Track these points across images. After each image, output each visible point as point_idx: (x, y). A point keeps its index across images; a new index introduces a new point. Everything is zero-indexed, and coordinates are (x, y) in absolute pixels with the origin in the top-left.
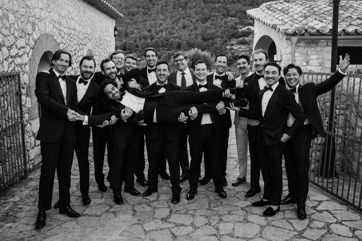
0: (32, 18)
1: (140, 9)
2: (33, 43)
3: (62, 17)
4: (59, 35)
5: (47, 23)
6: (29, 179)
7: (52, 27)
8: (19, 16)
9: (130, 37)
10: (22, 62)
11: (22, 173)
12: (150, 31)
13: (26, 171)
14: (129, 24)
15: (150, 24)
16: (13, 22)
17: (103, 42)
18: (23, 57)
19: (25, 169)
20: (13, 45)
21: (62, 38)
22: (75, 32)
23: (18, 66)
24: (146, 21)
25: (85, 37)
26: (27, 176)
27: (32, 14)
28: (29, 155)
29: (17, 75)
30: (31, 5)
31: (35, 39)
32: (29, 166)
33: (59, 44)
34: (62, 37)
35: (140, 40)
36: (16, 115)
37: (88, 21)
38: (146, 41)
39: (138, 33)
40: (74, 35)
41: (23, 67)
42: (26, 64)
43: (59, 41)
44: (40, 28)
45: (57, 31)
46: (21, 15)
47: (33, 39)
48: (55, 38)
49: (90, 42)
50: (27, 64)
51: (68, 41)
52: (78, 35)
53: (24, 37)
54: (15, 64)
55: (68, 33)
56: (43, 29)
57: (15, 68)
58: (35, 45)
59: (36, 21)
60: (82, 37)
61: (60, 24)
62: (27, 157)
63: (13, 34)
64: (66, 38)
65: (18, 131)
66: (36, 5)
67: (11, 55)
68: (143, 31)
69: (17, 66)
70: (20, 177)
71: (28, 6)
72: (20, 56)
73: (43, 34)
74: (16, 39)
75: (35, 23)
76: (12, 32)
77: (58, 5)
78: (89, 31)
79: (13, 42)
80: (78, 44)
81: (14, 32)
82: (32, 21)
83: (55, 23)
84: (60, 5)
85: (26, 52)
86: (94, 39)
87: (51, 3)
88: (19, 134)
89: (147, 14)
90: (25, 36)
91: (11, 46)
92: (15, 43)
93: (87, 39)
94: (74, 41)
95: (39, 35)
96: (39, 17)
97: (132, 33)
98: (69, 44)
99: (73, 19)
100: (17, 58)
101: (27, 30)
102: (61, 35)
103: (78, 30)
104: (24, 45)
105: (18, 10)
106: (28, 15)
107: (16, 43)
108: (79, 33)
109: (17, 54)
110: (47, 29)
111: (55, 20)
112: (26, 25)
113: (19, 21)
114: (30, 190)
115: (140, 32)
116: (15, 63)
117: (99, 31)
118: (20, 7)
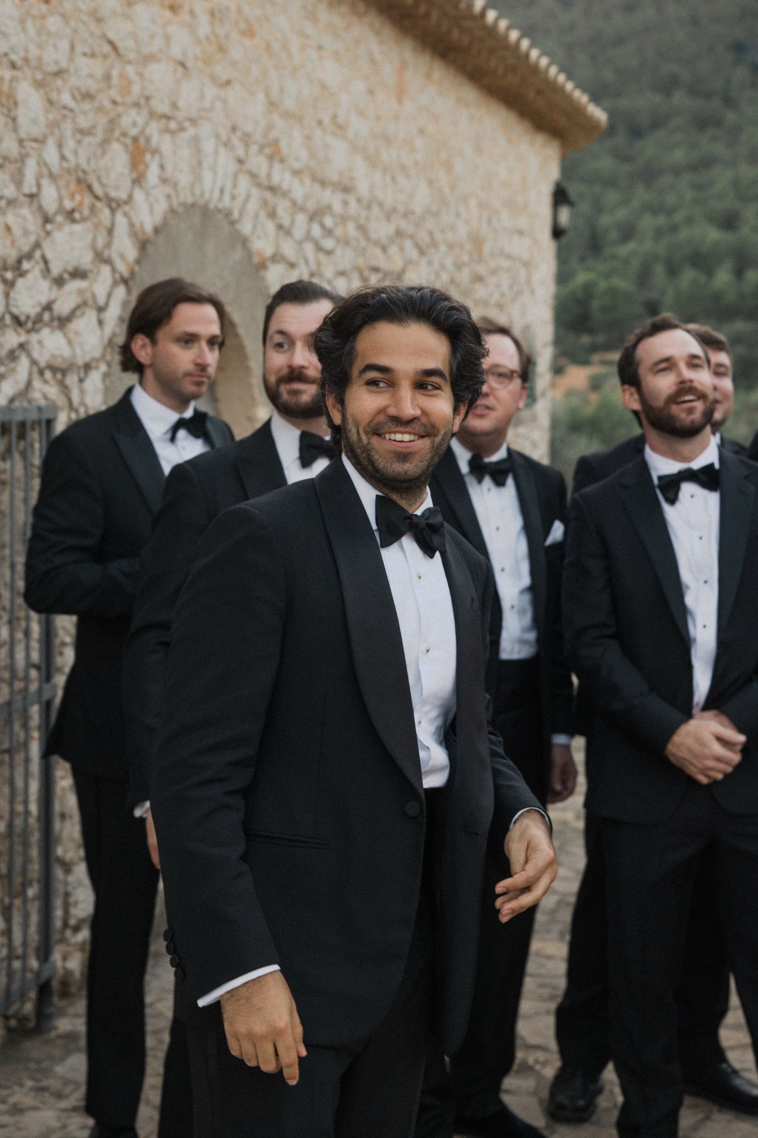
0: (133, 112)
1: (679, 98)
2: (132, 253)
3: (286, 115)
4: (263, 215)
5: (209, 146)
6: (60, 1037)
7: (233, 166)
8: (66, 98)
9: (614, 257)
10: (66, 352)
11: (23, 996)
12: (729, 222)
13: (44, 990)
14: (611, 182)
15: (736, 183)
16: (36, 131)
17: (493, 264)
18: (77, 325)
19: (45, 975)
20: (29, 256)
21: (281, 234)
22: (345, 203)
23: (48, 375)
24: (706, 163)
25: (399, 234)
26: (50, 1017)
27: (136, 89)
28: (67, 895)
29: (39, 422)
30: (130, 43)
31: (143, 232)
32: (65, 958)
33: (262, 266)
34: (280, 227)
35: (673, 271)
36: (20, 655)
37: (419, 143)
38: (703, 279)
39: (659, 233)
40: (344, 219)
41: (72, 380)
42: (87, 367)
43: (263, 245)
44: (169, 167)
45: (255, 192)
46: (79, 97)
47: (134, 231)
48: (246, 228)
49: (423, 261)
50: (94, 364)
51: (309, 248)
52: (362, 221)
53: (86, 212)
54: (34, 362)
55: (311, 205)
56: (184, 179)
57: (29, 384)
58: (138, 262)
59: (153, 129)
60: (382, 229)
61: (275, 154)
62: (58, 903)
63: (32, 196)
64: (299, 232)
65: (26, 745)
66: (157, 44)
67: (15, 311)
68: (690, 220)
69: (41, 373)
70: (13, 1023)
71: (114, 47)
72: (63, 322)
73: (183, 204)
74: (49, 227)
75: (148, 140)
76: (29, 186)
77: (268, 47)
78: (422, 198)
79: (32, 239)
80: (361, 272)
81: (39, 186)
82: (134, 132)
83: (247, 145)
84: (276, 47)
85: (90, 302)
86: (443, 248)
87: (235, 36)
88: (27, 761)
89: (718, 123)
90: (93, 209)
91: (19, 261)
92: (37, 245)
93: (408, 244)
94: (339, 252)
95: (161, 207)
96: (164, 108)
97: (628, 233)
98: (313, 266)
99: (340, 128)
100: (46, 331)
101: (105, 181)
102: (272, 215)
103: (363, 188)
104: (86, 260)
105: (64, 65)
106: (114, 93)
107: (46, 245)
108: (369, 207)
109: (48, 307)
110: (207, 176)
111: (249, 128)
112: (99, 152)
113: (67, 128)
114: (64, 1104)
115: (674, 229)
116: (36, 355)
117: (473, 203)
118: (79, 49)
